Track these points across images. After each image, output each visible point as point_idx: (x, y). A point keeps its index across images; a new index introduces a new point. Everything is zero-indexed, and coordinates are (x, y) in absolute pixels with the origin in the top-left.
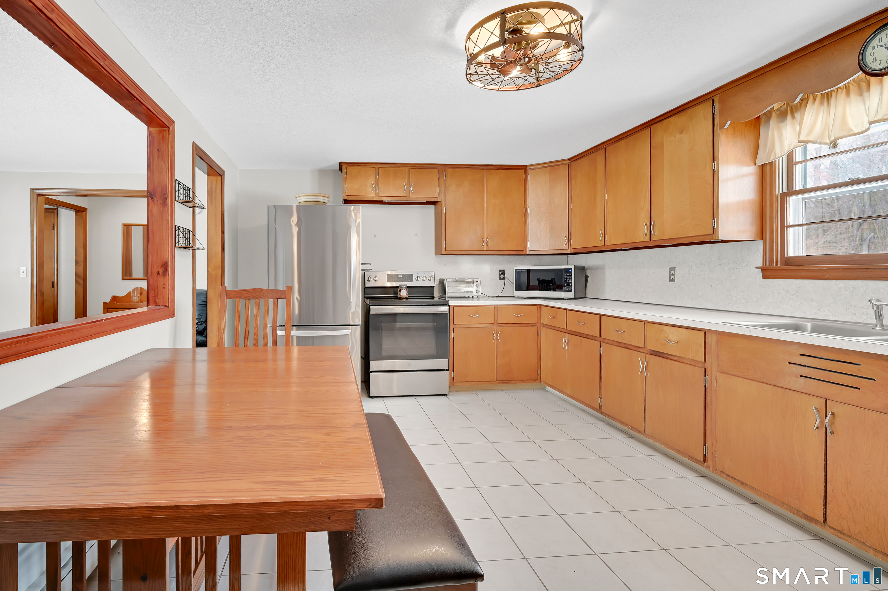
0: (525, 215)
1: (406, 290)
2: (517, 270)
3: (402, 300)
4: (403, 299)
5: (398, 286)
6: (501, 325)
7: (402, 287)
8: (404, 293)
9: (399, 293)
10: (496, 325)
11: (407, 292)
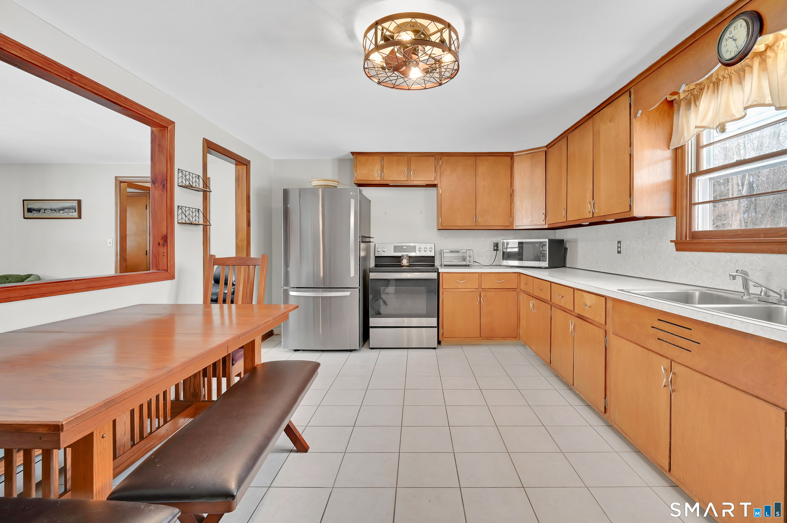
0: (512, 196)
6: (485, 290)
10: (480, 290)
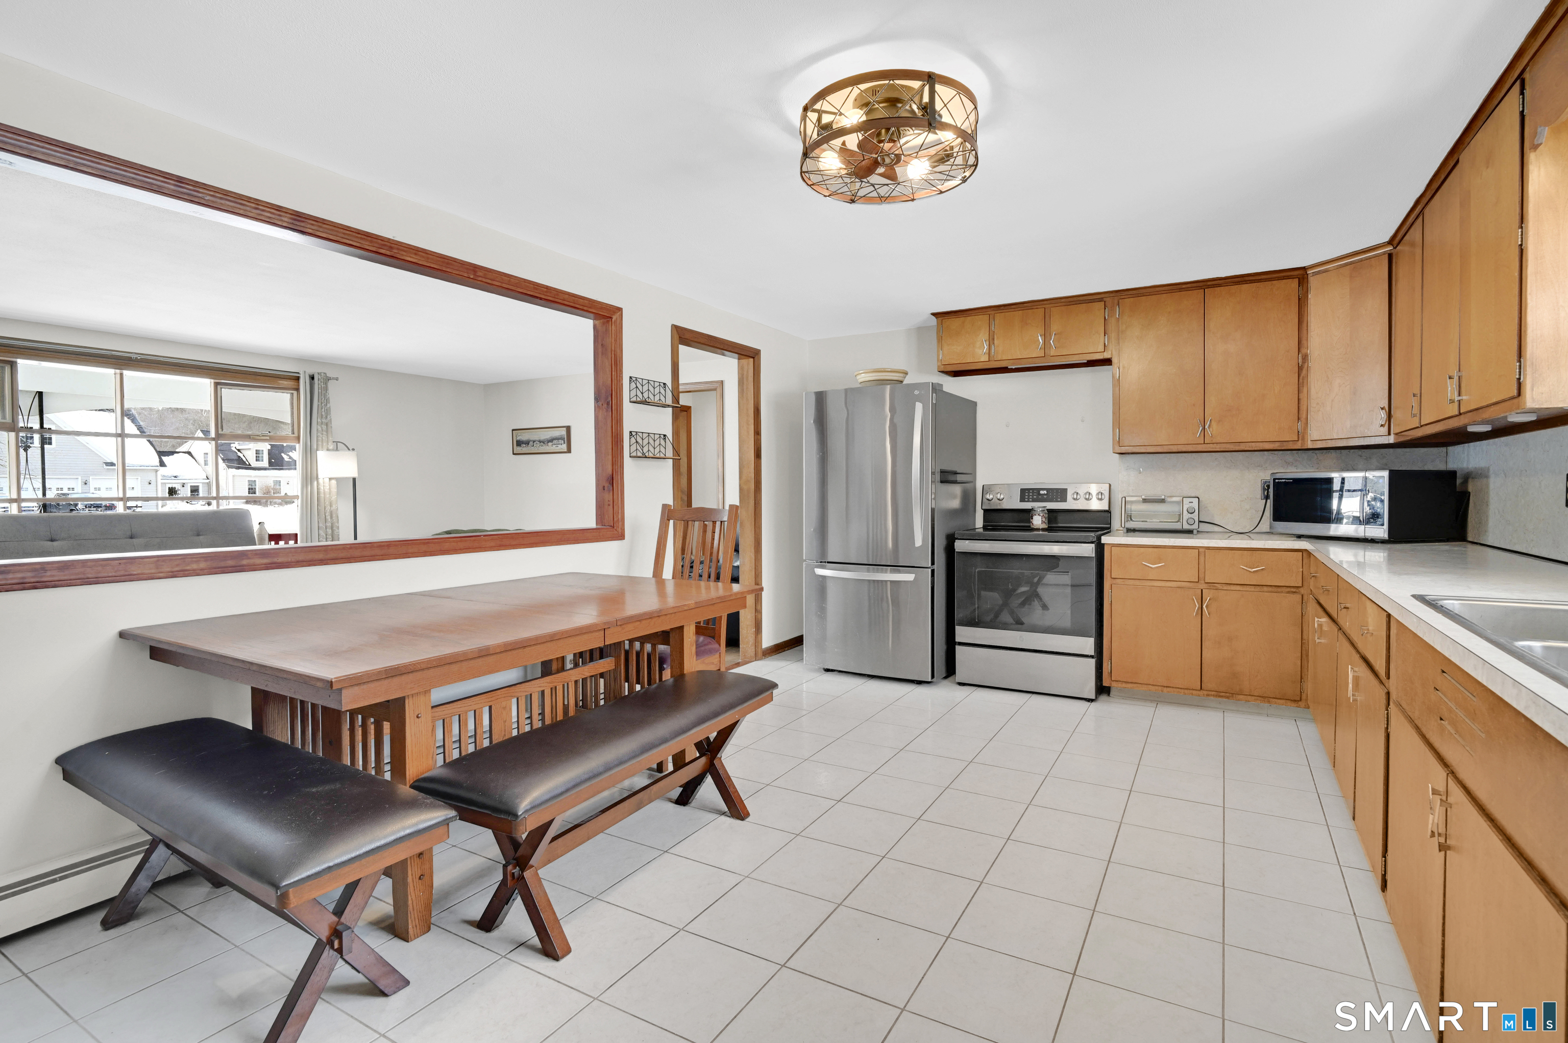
1: (1041, 515)
2: (1277, 481)
3: (1036, 532)
4: (1038, 530)
5: (1031, 508)
6: (1215, 586)
7: (1036, 509)
8: (1038, 521)
9: (1031, 520)
10: (1202, 586)
11: (1044, 520)
